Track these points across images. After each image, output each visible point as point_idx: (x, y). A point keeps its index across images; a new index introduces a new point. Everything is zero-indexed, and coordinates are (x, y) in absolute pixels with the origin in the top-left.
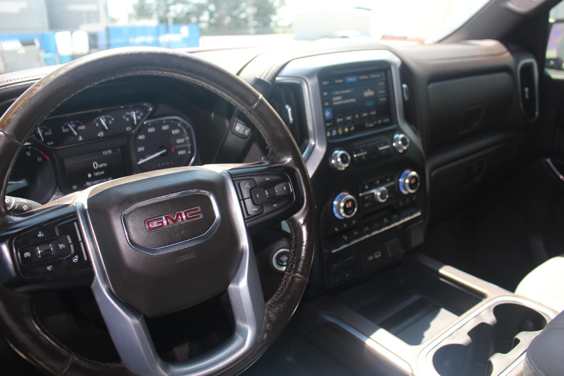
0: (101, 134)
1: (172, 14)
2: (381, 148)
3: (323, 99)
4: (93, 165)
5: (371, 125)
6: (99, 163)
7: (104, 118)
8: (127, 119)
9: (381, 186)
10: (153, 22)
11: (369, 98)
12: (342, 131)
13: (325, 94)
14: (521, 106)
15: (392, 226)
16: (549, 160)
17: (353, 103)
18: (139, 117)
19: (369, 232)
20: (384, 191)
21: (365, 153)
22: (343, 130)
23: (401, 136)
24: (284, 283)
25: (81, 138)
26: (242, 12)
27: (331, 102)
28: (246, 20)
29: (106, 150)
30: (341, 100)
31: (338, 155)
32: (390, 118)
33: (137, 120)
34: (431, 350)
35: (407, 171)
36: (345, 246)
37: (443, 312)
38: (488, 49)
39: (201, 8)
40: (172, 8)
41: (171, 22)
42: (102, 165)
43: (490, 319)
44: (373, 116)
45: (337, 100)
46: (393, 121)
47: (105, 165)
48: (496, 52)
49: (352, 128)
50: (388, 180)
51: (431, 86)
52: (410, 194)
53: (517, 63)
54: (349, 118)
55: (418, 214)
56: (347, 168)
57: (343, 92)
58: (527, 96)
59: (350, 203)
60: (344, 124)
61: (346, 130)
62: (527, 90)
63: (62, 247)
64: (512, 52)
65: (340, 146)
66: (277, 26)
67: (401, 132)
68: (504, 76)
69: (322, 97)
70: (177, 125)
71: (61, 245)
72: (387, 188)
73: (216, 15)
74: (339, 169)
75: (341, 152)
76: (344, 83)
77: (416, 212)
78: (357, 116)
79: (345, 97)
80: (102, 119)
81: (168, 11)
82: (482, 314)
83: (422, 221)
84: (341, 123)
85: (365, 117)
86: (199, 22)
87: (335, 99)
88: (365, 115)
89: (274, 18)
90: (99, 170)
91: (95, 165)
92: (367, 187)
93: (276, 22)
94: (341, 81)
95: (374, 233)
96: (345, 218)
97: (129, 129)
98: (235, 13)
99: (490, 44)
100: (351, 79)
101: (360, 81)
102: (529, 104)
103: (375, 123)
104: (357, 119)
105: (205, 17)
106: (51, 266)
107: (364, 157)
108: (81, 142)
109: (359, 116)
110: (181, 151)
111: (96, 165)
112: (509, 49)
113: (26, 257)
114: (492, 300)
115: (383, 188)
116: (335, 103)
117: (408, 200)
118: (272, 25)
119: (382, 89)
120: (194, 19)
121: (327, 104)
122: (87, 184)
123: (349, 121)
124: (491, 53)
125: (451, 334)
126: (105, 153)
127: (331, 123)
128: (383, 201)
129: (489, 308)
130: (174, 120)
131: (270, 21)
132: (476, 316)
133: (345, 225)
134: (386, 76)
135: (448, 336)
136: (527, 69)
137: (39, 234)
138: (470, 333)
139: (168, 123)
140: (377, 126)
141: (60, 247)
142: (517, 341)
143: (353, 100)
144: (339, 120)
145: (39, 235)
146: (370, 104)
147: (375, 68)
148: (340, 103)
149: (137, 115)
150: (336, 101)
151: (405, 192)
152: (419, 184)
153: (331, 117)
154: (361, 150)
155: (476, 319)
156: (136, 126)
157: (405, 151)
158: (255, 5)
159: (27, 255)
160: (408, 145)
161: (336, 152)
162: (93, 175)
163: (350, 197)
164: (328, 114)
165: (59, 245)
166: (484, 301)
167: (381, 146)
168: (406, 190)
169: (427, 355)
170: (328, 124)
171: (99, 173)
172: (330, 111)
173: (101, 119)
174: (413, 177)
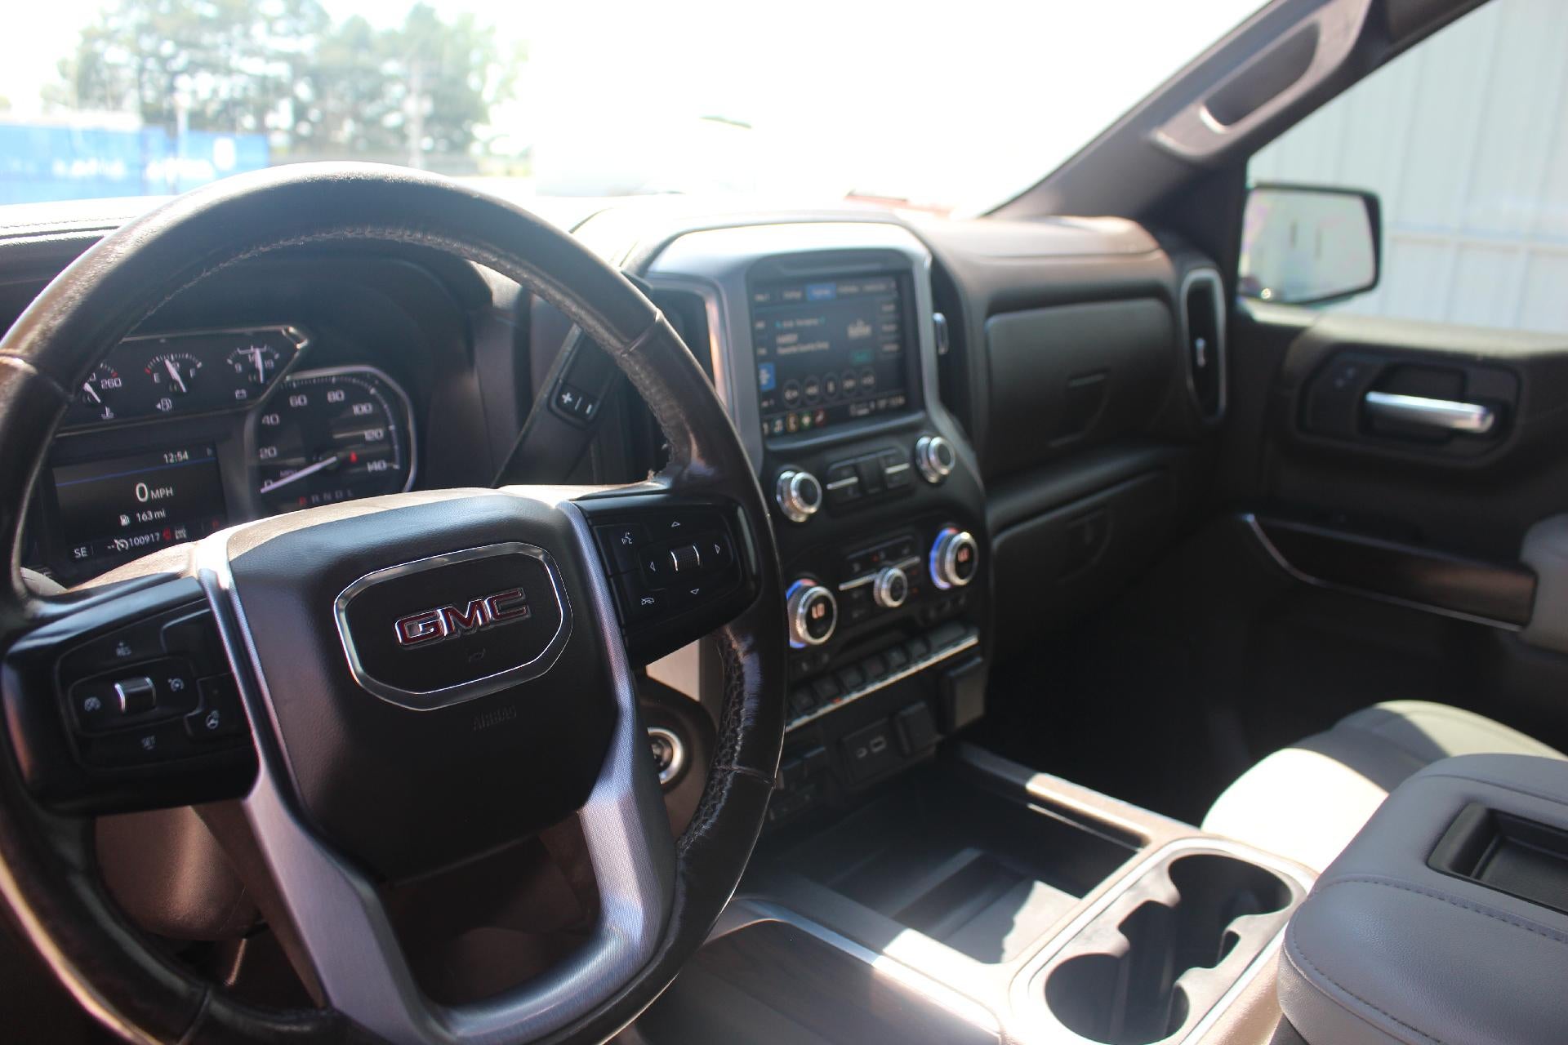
0: (165, 404)
1: (184, 102)
2: (891, 470)
3: (757, 339)
4: (136, 496)
5: (863, 412)
6: (152, 488)
7: (176, 360)
8: (239, 368)
9: (891, 567)
10: (127, 121)
11: (860, 343)
12: (795, 423)
13: (760, 325)
14: (1190, 383)
15: (913, 670)
16: (1250, 518)
17: (823, 351)
18: (271, 364)
19: (861, 686)
20: (898, 579)
21: (854, 480)
22: (799, 422)
23: (936, 441)
24: (716, 794)
25: (108, 413)
26: (390, 110)
27: (772, 347)
28: (401, 133)
29: (174, 450)
30: (795, 344)
31: (794, 483)
32: (906, 395)
33: (266, 370)
34: (1036, 973)
35: (948, 532)
36: (805, 719)
37: (1041, 890)
38: (1115, 239)
39: (272, 90)
40: (183, 82)
41: (183, 121)
42: (159, 494)
43: (1165, 892)
44: (868, 387)
45: (788, 344)
46: (915, 403)
47: (169, 492)
48: (1132, 249)
49: (820, 418)
50: (906, 551)
51: (993, 321)
52: (955, 588)
53: (1181, 275)
54: (812, 391)
55: (972, 641)
56: (811, 517)
57: (800, 323)
58: (1201, 361)
59: (821, 606)
60: (802, 404)
61: (806, 420)
62: (1200, 344)
63: (177, 685)
64: (1170, 252)
65: (796, 459)
66: (487, 152)
67: (936, 433)
68: (1149, 308)
69: (755, 333)
70: (367, 392)
71: (175, 680)
72: (905, 571)
73: (314, 114)
74: (794, 518)
75: (800, 476)
76: (803, 300)
77: (965, 636)
78: (831, 387)
79: (805, 336)
80: (170, 360)
81: (172, 89)
82: (1144, 882)
83: (979, 660)
84: (793, 401)
85: (849, 391)
86: (262, 130)
87: (782, 340)
88: (849, 384)
89: (479, 130)
90: (153, 505)
91: (142, 494)
92: (857, 567)
93: (486, 145)
94: (797, 295)
95: (870, 689)
96: (809, 646)
97: (241, 395)
98: (370, 110)
99: (1117, 228)
100: (821, 292)
101: (840, 297)
102: (1205, 377)
103: (872, 406)
104: (832, 395)
105: (281, 116)
106: (153, 738)
107: (850, 492)
108: (109, 423)
109: (836, 386)
110: (375, 463)
111: (142, 492)
112: (1162, 245)
113: (89, 708)
114: (1161, 848)
115: (895, 572)
116: (782, 351)
117: (948, 606)
118: (475, 149)
119: (888, 323)
120: (249, 121)
121: (763, 351)
122: (115, 544)
123: (812, 397)
124: (1123, 249)
125: (1079, 932)
126: (170, 458)
127: (772, 402)
128: (896, 604)
129: (1157, 866)
130: (360, 376)
131: (469, 138)
132: (1130, 888)
133: (805, 666)
134: (899, 288)
135: (1074, 937)
136: (1202, 294)
137: (119, 647)
138: (1124, 927)
139: (340, 383)
140: (876, 415)
141: (172, 687)
142: (1233, 939)
143: (824, 346)
144: (790, 395)
145: (121, 652)
146: (861, 357)
147: (875, 267)
148: (793, 350)
149: (265, 357)
150: (785, 346)
151: (942, 585)
152: (976, 563)
153: (773, 386)
154: (845, 473)
155: (1131, 893)
156: (265, 387)
157: (943, 479)
158: (425, 92)
159: (92, 705)
160: (952, 465)
161: (786, 475)
162: (133, 519)
163: (821, 590)
164: (765, 377)
165: (170, 681)
166: (1142, 853)
167: (890, 466)
168: (945, 578)
169: (1030, 983)
170: (765, 404)
171: (150, 513)
172: (769, 372)
173: (168, 363)
174: (964, 546)
